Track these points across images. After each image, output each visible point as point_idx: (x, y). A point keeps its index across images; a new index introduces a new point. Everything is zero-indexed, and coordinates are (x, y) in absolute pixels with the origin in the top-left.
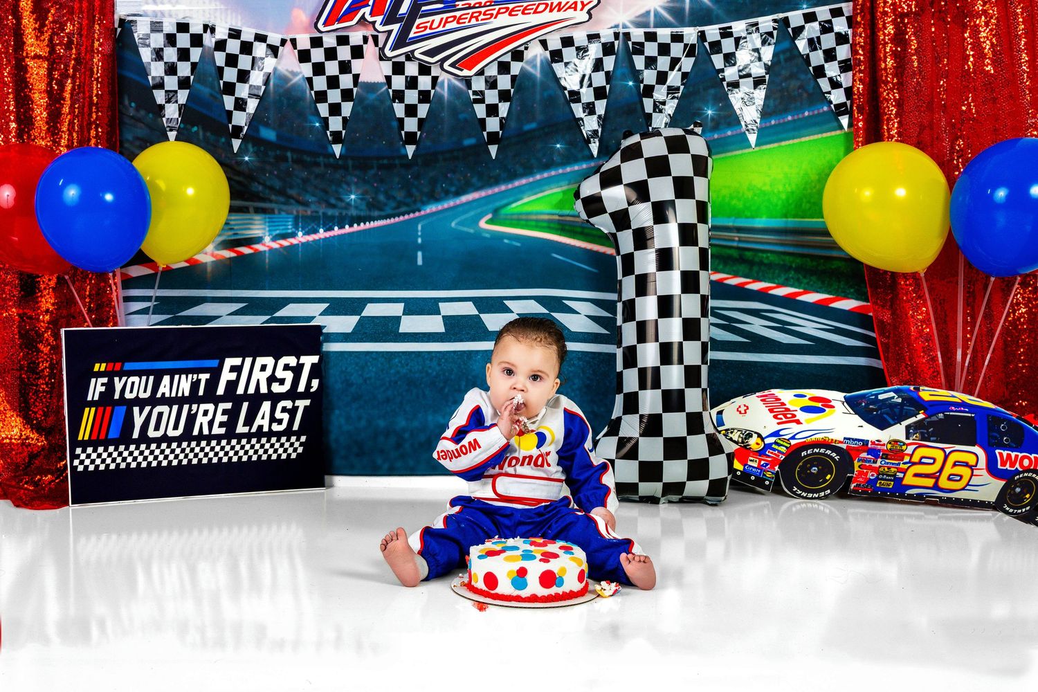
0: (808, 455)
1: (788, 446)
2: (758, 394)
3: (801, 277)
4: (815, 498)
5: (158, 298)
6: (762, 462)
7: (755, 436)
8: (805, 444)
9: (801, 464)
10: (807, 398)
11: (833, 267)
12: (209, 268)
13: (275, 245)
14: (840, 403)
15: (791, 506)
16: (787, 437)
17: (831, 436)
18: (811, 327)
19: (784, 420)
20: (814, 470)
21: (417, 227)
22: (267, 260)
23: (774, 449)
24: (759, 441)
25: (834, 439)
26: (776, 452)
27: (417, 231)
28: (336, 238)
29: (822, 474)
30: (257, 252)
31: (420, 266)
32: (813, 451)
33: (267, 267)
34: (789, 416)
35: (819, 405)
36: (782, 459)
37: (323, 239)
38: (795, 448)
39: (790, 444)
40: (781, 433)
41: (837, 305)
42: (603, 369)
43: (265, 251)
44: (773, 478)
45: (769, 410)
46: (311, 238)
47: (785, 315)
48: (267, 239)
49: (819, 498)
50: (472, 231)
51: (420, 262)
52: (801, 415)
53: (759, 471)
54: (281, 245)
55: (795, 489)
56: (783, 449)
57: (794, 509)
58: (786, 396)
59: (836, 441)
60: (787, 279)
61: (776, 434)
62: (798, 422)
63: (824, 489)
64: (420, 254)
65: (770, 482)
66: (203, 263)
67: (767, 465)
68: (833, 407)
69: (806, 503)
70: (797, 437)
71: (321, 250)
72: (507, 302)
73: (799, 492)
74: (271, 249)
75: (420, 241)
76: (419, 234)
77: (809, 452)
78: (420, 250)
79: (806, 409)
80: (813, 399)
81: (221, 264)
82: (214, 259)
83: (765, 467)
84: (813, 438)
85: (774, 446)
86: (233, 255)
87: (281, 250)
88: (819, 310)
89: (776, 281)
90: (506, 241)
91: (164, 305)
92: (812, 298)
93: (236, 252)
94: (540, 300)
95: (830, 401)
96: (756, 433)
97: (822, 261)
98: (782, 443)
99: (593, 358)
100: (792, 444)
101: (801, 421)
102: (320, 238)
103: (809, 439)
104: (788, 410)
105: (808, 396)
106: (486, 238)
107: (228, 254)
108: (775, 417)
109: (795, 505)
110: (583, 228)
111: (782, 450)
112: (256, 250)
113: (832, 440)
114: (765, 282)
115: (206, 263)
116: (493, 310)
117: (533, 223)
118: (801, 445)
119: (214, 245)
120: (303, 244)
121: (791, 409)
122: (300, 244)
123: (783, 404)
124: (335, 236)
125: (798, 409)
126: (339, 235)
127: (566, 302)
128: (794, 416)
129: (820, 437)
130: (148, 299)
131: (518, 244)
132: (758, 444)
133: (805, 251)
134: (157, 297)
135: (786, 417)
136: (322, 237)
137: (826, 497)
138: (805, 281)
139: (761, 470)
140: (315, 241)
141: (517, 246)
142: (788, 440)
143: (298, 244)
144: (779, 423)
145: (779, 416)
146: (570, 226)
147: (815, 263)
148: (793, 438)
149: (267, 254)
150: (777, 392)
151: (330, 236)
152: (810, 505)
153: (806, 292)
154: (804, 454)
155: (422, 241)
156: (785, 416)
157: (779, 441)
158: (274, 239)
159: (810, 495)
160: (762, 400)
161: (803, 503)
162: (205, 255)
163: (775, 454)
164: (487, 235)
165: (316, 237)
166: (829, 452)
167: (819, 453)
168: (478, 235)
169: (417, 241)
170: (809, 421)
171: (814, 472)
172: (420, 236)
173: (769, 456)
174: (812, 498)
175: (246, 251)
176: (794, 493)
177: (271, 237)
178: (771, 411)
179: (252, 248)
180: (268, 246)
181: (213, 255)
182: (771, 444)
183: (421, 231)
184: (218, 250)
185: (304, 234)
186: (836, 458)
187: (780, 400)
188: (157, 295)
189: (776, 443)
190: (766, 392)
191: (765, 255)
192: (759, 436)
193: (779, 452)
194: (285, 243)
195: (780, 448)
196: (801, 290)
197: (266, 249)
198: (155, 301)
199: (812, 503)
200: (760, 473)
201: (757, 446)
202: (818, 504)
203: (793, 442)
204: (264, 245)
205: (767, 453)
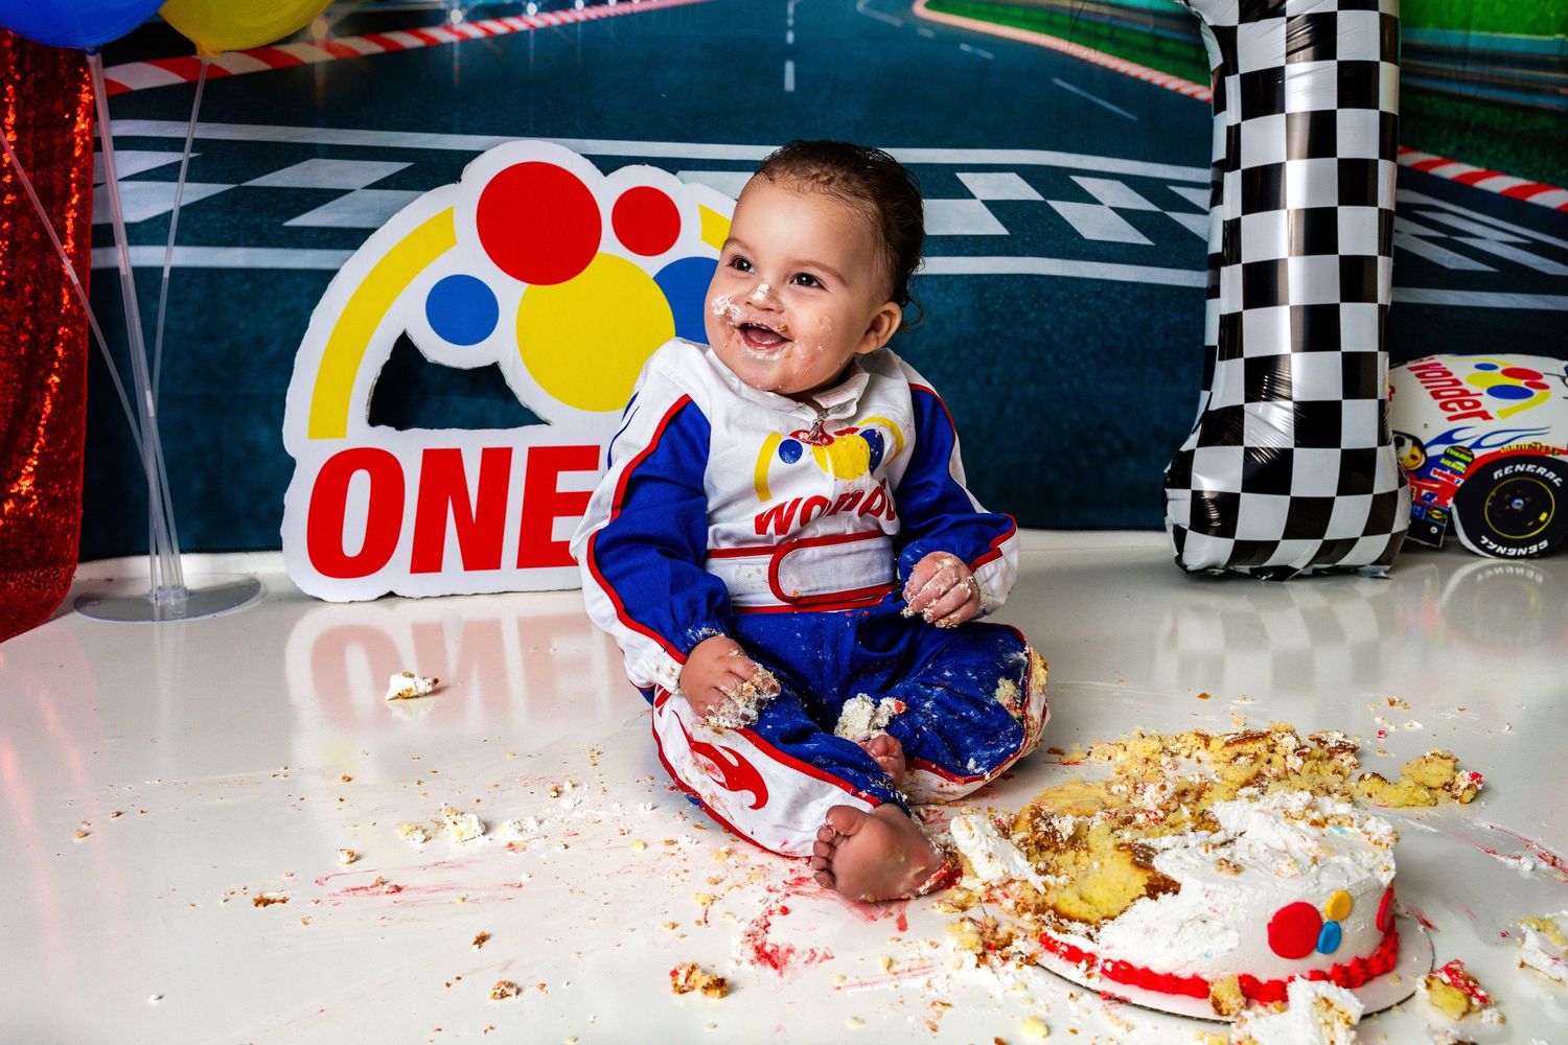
0: (1505, 477)
1: (1470, 460)
2: (1411, 364)
3: (1484, 145)
4: (1521, 557)
5: (198, 144)
6: (1424, 492)
7: (1409, 443)
8: (1498, 457)
9: (1493, 493)
10: (1498, 371)
11: (1537, 127)
12: (320, 78)
13: (474, 32)
14: (1559, 380)
15: (1474, 574)
16: (1466, 444)
17: (1546, 441)
18: (1495, 238)
19: (1460, 411)
20: (1518, 504)
21: (786, 9)
22: (456, 63)
23: (1444, 467)
24: (1417, 452)
25: (1551, 446)
26: (1448, 472)
27: (786, 17)
28: (612, 22)
29: (1531, 512)
30: (433, 45)
31: (789, 93)
32: (1513, 469)
33: (456, 80)
34: (1468, 404)
35: (1521, 383)
36: (1459, 485)
37: (583, 23)
38: (1481, 465)
39: (1472, 456)
40: (1456, 436)
41: (1538, 199)
42: (1140, 315)
43: (451, 44)
44: (1444, 520)
45: (1432, 393)
46: (555, 19)
47: (1454, 216)
48: (456, 17)
49: (1529, 557)
50: (897, 22)
51: (790, 84)
52: (1489, 403)
53: (1419, 508)
54: (489, 32)
55: (1485, 540)
56: (1460, 467)
57: (1480, 577)
58: (1463, 368)
59: (1554, 449)
60: (1460, 148)
61: (1446, 438)
62: (1485, 416)
63: (1536, 540)
64: (790, 67)
65: (1440, 528)
66: (304, 65)
67: (1432, 496)
68: (1545, 387)
69: (1503, 565)
70: (1483, 443)
71: (579, 49)
72: (962, 176)
73: (1493, 546)
74: (465, 40)
75: (790, 37)
76: (791, 22)
77: (1507, 470)
78: (790, 59)
79: (1498, 392)
80: (1508, 372)
81: (346, 67)
82: (330, 57)
83: (1430, 500)
84: (1513, 445)
85: (1443, 461)
86: (375, 48)
87: (488, 42)
88: (1509, 208)
89: (1443, 151)
90: (965, 47)
91: (209, 160)
92: (1498, 184)
93: (381, 42)
94: (1026, 172)
95: (1540, 377)
96: (1410, 437)
97: (1520, 115)
98: (1457, 454)
99: (1122, 294)
100: (1476, 456)
101: (1490, 414)
102: (577, 21)
103: (1506, 446)
104: (1465, 393)
105: (1502, 368)
106: (926, 39)
107: (365, 47)
108: (1444, 406)
109: (1482, 570)
110: (1114, 28)
111: (1458, 469)
112: (431, 41)
113: (1547, 448)
114: (1424, 151)
115: (313, 65)
116: (935, 191)
117: (1020, 13)
118: (1493, 459)
119: (331, 23)
120: (538, 31)
121: (1472, 392)
122: (532, 31)
123: (1456, 382)
124: (609, 17)
125: (1484, 391)
126: (617, 17)
127: (1076, 179)
128: (1477, 404)
129: (1525, 442)
130: (175, 144)
131: (988, 55)
132: (1414, 457)
133: (1494, 95)
134: (195, 140)
135: (1463, 408)
136: (581, 17)
137: (1541, 554)
138: (1490, 152)
139: (1423, 506)
140: (564, 25)
141: (985, 60)
142: (1469, 449)
143: (527, 32)
144: (1451, 419)
145: (1451, 406)
146: (1089, 22)
147: (1508, 119)
148: (1477, 445)
149: (456, 52)
150: (1446, 361)
151: (599, 18)
152: (1510, 570)
153: (1489, 173)
154: (1497, 474)
155: (796, 38)
156: (1461, 404)
157: (1453, 452)
158: (473, 16)
159: (1512, 552)
160: (1418, 376)
161: (1497, 566)
162: (310, 48)
163: (1446, 476)
164: (929, 34)
165: (567, 17)
166: (1542, 470)
167: (1525, 473)
168: (910, 32)
169: (784, 38)
170: (1504, 414)
171: (1517, 507)
172: (791, 28)
173: (1435, 481)
174: (1516, 557)
175: (408, 41)
176: (1484, 548)
177: (465, 11)
178: (1436, 395)
179: (422, 36)
180: (459, 33)
181: (328, 48)
182: (1438, 458)
183: (794, 17)
184: (342, 36)
185: (541, 10)
186: (1556, 481)
187: (1450, 374)
188: (196, 136)
189: (1447, 455)
190: (1426, 361)
191: (1426, 100)
192: (1417, 442)
193: (1454, 471)
194: (498, 28)
195: (1454, 465)
196: (1482, 170)
197: (454, 38)
198: (192, 151)
199: (1514, 566)
200: (1421, 512)
201: (1415, 462)
202: (1526, 568)
203: (1478, 453)
204: (449, 29)
205: (1432, 474)
